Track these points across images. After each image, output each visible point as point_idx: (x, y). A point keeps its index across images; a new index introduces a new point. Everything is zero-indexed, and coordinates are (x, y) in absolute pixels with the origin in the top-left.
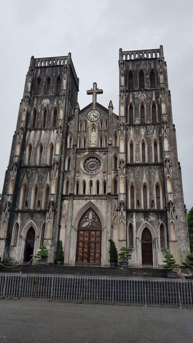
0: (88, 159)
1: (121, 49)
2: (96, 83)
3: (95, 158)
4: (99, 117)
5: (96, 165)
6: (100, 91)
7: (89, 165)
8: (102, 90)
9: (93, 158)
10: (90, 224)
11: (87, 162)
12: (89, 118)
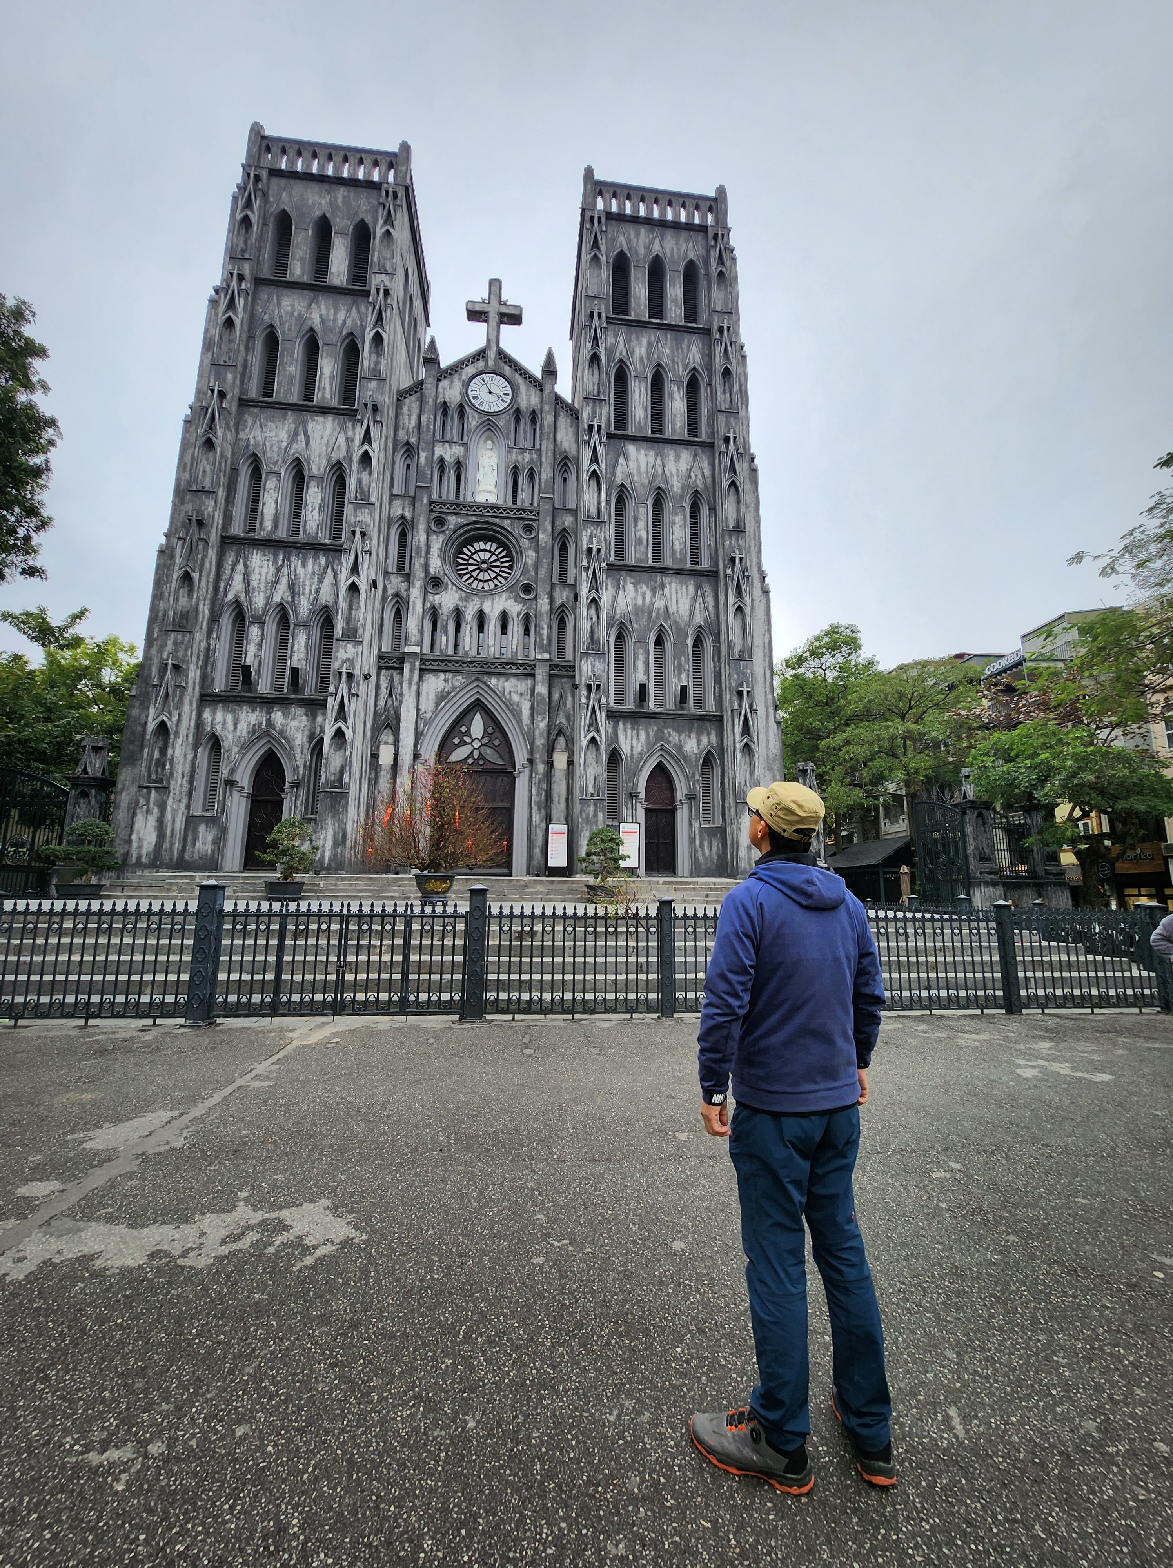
0: (469, 542)
1: (589, 173)
2: (499, 282)
3: (493, 539)
4: (508, 399)
5: (498, 563)
6: (513, 312)
7: (471, 561)
8: (519, 308)
9: (486, 539)
10: (476, 754)
11: (465, 550)
12: (476, 398)
